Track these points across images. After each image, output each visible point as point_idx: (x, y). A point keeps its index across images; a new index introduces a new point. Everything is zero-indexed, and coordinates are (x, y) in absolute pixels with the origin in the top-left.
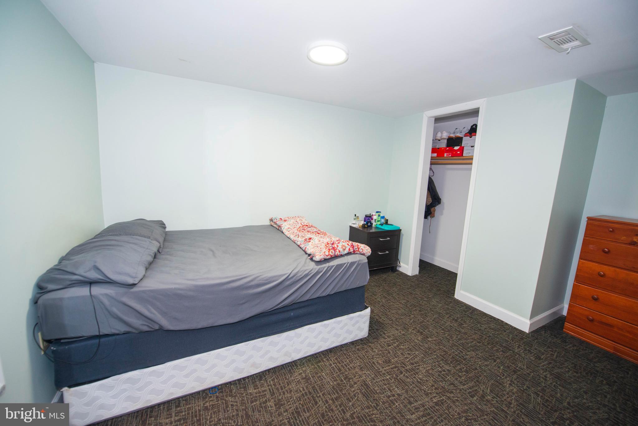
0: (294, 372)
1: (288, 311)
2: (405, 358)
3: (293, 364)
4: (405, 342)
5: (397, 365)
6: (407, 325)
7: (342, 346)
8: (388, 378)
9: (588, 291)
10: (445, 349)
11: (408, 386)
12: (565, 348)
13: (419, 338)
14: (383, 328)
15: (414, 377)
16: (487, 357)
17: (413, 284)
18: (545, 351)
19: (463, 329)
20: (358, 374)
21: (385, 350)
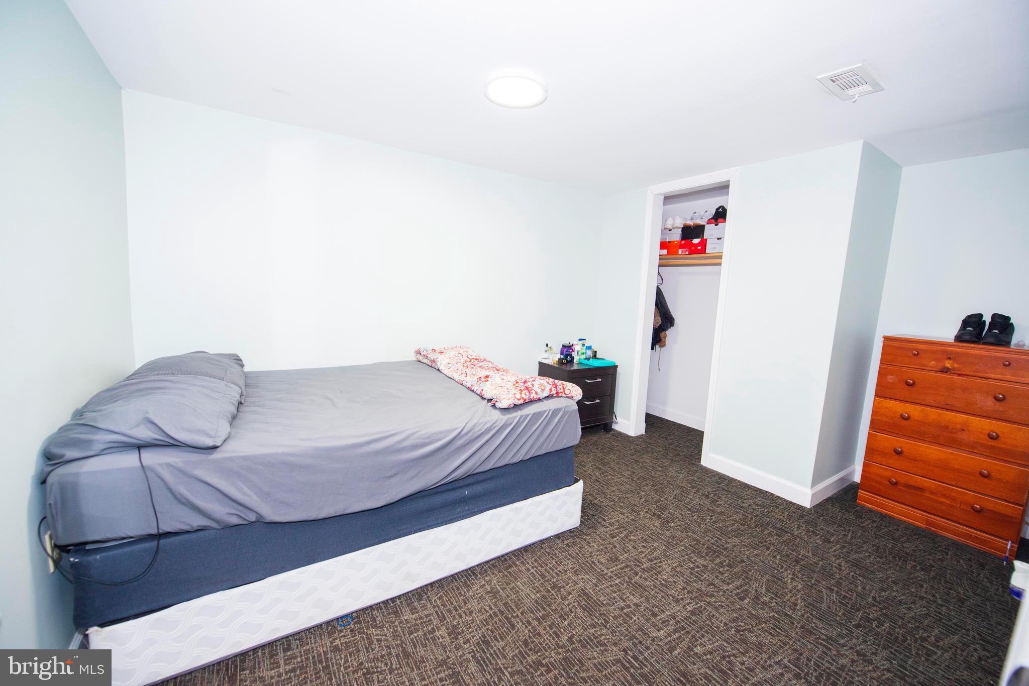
0: (473, 584)
1: (461, 487)
2: (639, 553)
3: (469, 572)
4: (637, 531)
5: (629, 564)
6: (636, 506)
7: (542, 542)
8: (617, 582)
9: (888, 441)
10: (695, 536)
11: (648, 592)
12: (862, 525)
13: (657, 524)
14: (601, 513)
15: (656, 579)
16: (756, 544)
17: (638, 448)
18: (835, 531)
19: (717, 507)
20: (571, 581)
21: (608, 544)
